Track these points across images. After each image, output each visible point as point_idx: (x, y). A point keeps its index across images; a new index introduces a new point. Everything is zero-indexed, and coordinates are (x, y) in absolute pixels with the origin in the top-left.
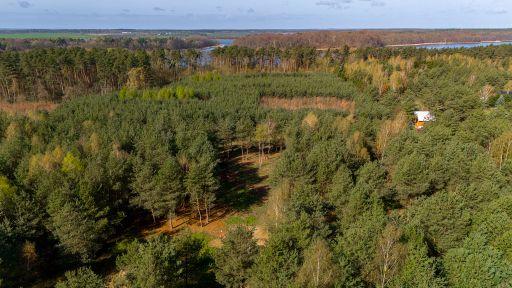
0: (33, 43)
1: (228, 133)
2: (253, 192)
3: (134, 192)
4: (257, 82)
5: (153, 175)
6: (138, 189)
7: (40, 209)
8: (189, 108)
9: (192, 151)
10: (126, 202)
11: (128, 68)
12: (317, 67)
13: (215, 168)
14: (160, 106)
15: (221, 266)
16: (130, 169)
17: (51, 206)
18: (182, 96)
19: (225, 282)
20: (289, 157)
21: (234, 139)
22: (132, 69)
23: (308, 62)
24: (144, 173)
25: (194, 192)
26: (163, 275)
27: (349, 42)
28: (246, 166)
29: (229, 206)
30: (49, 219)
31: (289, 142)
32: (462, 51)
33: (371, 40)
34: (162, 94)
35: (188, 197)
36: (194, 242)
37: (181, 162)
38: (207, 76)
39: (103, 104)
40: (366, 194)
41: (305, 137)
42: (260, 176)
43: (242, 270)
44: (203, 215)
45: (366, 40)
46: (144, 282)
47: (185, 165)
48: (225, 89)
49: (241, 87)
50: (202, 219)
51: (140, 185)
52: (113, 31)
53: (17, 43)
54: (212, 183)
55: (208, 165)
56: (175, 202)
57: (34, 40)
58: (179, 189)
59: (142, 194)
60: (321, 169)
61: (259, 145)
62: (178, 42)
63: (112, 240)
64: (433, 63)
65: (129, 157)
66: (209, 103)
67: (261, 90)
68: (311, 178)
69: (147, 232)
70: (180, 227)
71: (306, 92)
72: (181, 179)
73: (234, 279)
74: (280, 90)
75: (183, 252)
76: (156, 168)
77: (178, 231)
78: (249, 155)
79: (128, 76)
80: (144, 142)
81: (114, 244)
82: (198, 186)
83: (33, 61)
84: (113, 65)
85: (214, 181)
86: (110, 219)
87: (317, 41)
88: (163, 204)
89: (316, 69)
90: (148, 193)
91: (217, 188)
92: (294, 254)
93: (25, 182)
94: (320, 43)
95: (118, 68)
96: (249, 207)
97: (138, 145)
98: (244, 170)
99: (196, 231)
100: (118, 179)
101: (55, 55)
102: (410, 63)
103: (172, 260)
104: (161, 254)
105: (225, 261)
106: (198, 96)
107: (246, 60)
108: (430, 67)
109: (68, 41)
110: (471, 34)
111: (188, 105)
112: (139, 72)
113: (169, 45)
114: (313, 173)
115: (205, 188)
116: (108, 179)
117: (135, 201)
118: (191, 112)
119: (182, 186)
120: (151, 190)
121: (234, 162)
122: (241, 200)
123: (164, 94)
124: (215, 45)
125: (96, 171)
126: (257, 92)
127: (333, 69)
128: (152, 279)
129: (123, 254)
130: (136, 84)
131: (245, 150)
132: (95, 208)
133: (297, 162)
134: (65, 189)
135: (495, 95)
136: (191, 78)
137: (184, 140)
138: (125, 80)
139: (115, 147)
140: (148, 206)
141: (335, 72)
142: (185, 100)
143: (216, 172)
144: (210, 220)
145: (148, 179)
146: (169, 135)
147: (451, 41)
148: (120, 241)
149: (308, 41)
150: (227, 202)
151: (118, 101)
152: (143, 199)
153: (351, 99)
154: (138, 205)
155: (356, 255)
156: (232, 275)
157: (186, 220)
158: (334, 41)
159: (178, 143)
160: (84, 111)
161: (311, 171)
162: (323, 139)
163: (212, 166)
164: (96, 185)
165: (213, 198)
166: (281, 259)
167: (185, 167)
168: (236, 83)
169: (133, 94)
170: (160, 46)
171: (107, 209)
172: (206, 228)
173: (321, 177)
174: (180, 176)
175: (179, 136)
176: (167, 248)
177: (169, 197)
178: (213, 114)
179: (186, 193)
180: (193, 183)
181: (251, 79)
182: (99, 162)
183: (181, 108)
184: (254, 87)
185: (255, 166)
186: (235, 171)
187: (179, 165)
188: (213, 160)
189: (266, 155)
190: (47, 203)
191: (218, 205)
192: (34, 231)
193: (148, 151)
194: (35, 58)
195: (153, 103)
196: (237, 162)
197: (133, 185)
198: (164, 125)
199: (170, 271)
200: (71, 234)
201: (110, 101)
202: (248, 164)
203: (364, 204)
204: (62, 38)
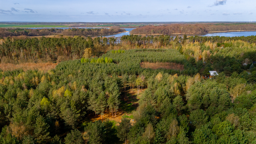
0: (41, 31)
1: (125, 81)
2: (134, 105)
3: (89, 104)
4: (140, 55)
5: (96, 98)
6: (91, 104)
7: (58, 110)
8: (110, 67)
9: (111, 89)
10: (86, 108)
11: (84, 48)
12: (170, 46)
13: (119, 96)
14: (98, 66)
15: (119, 132)
16: (88, 96)
17: (62, 109)
18: (107, 61)
19: (120, 137)
20: (147, 93)
21: (128, 83)
22: (86, 49)
23: (165, 44)
24: (93, 98)
25: (111, 105)
26: (100, 133)
27: (189, 30)
28: (132, 94)
29: (124, 111)
30: (61, 113)
31: (149, 85)
32: (242, 38)
33: (200, 30)
34: (99, 61)
35: (109, 107)
36: (110, 123)
37: (106, 93)
38: (118, 51)
39: (75, 65)
40: (172, 109)
41: (156, 84)
42: (137, 98)
43: (126, 134)
44: (114, 114)
45: (198, 29)
46: (94, 135)
47: (108, 95)
48: (126, 58)
49: (133, 57)
50: (113, 115)
51: (91, 102)
52: (76, 23)
53: (33, 31)
54: (117, 102)
55: (116, 95)
56: (104, 109)
57: (41, 30)
58: (105, 104)
59: (92, 105)
60: (159, 98)
61: (138, 86)
62: (106, 30)
63: (81, 122)
64: (227, 44)
65: (88, 91)
66: (118, 65)
67: (142, 58)
68: (155, 101)
69: (93, 119)
70: (105, 118)
71: (162, 60)
72: (106, 100)
73: (123, 136)
74: (151, 59)
75: (106, 127)
76: (97, 95)
77: (104, 119)
78: (134, 89)
79: (84, 51)
80: (93, 85)
81: (82, 123)
82: (112, 103)
83: (45, 45)
84: (78, 47)
85: (118, 102)
86: (81, 114)
87: (173, 30)
88: (99, 109)
89: (169, 47)
90: (94, 105)
91: (119, 104)
92: (143, 128)
93: (53, 100)
94: (175, 31)
95: (80, 48)
96: (132, 111)
97: (91, 86)
98: (131, 96)
99: (111, 119)
100: (84, 99)
101: (54, 42)
102: (215, 45)
103: (103, 128)
104: (100, 126)
105: (120, 130)
106: (114, 62)
107: (137, 43)
108: (225, 47)
109: (56, 30)
110: (254, 26)
111: (110, 66)
112: (89, 50)
113: (101, 32)
114: (155, 99)
115: (115, 104)
116: (80, 99)
117: (89, 108)
118: (111, 69)
119: (106, 103)
120: (95, 104)
121: (127, 92)
122: (129, 108)
123: (100, 60)
124: (123, 31)
125: (76, 96)
126: (140, 60)
127: (177, 47)
128: (97, 134)
129: (87, 126)
130: (87, 55)
131: (132, 88)
132: (76, 110)
133: (149, 95)
134: (66, 103)
135: (250, 63)
136: (111, 52)
137: (108, 84)
138: (83, 53)
139: (83, 87)
140: (94, 110)
141: (178, 49)
142: (108, 64)
143: (119, 98)
144: (116, 116)
145: (94, 100)
146: (102, 82)
147: (243, 30)
148: (84, 122)
149: (169, 30)
150: (123, 109)
151: (81, 64)
152: (92, 107)
153: (183, 63)
154: (90, 109)
155: (163, 130)
156: (122, 135)
157: (107, 116)
158: (182, 29)
159: (105, 85)
160: (68, 70)
161: (155, 98)
162: (162, 85)
163: (117, 96)
164: (76, 102)
165: (117, 108)
166: (138, 130)
167: (108, 96)
168: (131, 55)
169: (87, 60)
170: (98, 32)
171: (80, 110)
172: (115, 119)
173: (159, 102)
174: (106, 99)
175: (106, 82)
176: (101, 125)
177: (101, 107)
178: (120, 70)
179: (108, 105)
180: (110, 102)
181: (138, 53)
182: (77, 93)
183: (107, 67)
184: (139, 57)
185: (136, 94)
186: (127, 96)
187: (105, 95)
188: (118, 93)
189: (141, 90)
190: (60, 108)
191: (119, 110)
192: (56, 117)
193: (94, 89)
194: (46, 44)
195: (95, 65)
196: (128, 92)
197: (89, 102)
198: (100, 77)
199: (102, 132)
200: (69, 119)
201: (77, 63)
202: (133, 93)
203: (170, 112)
204: (53, 29)
